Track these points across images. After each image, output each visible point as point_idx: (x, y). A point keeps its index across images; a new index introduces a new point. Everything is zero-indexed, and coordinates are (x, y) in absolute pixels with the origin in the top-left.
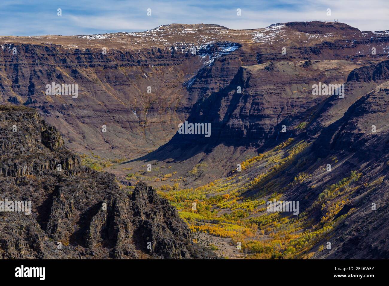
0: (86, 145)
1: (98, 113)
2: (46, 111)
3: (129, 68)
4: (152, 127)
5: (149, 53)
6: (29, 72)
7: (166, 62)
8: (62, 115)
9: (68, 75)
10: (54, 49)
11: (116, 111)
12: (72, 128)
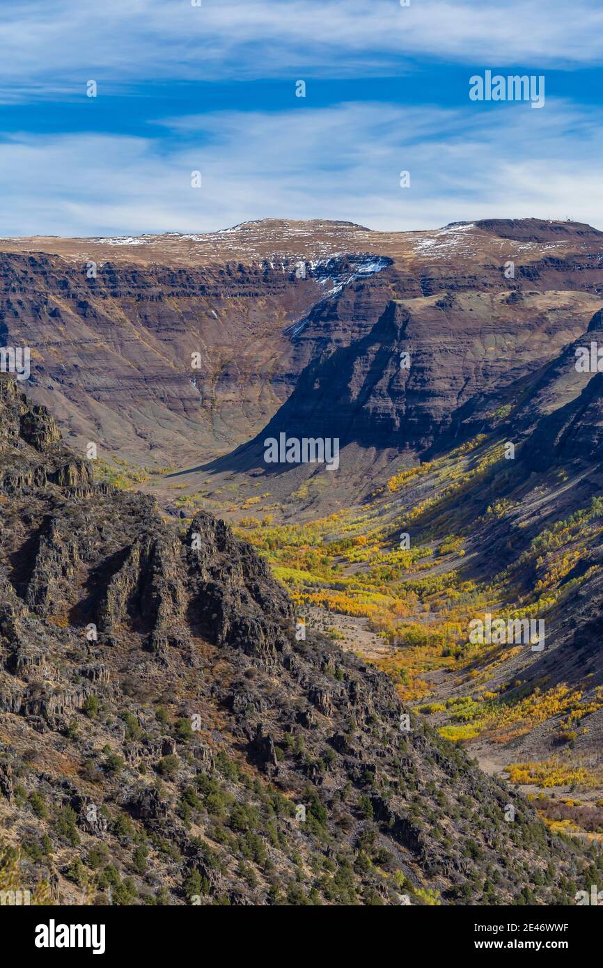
0: (102, 440)
1: (125, 382)
8: (58, 385)
9: (70, 312)
10: (46, 263)
12: (78, 409)
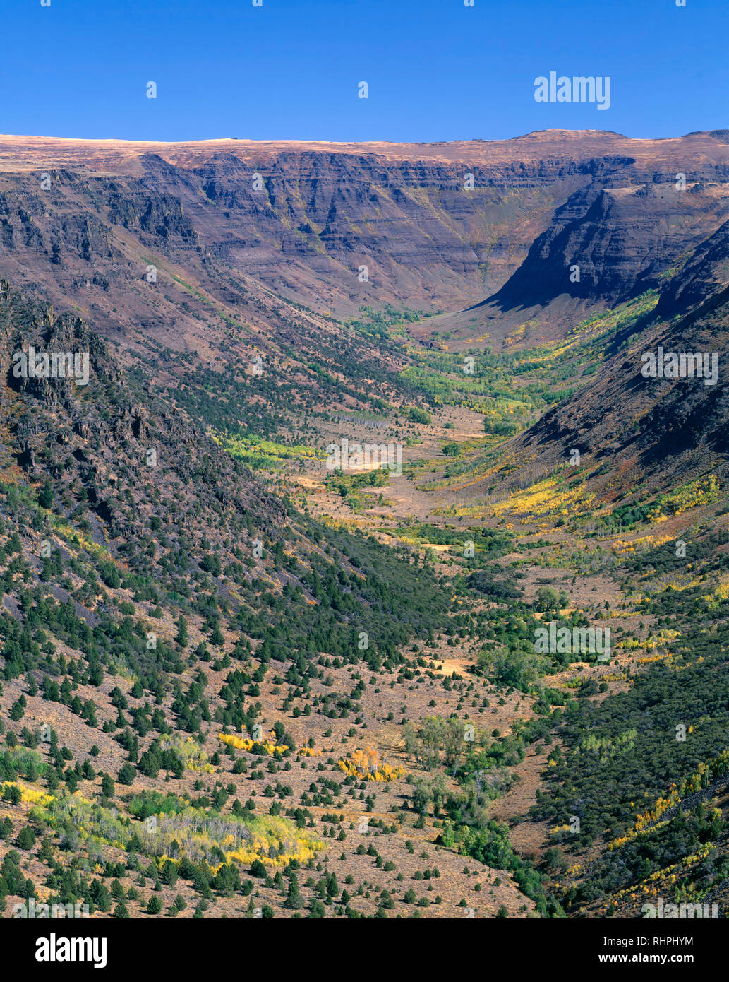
0: (396, 292)
1: (422, 249)
2: (348, 245)
4: (496, 271)
5: (507, 169)
6: (332, 191)
7: (530, 182)
8: (370, 251)
9: (387, 197)
10: (373, 160)
11: (449, 247)
12: (382, 270)
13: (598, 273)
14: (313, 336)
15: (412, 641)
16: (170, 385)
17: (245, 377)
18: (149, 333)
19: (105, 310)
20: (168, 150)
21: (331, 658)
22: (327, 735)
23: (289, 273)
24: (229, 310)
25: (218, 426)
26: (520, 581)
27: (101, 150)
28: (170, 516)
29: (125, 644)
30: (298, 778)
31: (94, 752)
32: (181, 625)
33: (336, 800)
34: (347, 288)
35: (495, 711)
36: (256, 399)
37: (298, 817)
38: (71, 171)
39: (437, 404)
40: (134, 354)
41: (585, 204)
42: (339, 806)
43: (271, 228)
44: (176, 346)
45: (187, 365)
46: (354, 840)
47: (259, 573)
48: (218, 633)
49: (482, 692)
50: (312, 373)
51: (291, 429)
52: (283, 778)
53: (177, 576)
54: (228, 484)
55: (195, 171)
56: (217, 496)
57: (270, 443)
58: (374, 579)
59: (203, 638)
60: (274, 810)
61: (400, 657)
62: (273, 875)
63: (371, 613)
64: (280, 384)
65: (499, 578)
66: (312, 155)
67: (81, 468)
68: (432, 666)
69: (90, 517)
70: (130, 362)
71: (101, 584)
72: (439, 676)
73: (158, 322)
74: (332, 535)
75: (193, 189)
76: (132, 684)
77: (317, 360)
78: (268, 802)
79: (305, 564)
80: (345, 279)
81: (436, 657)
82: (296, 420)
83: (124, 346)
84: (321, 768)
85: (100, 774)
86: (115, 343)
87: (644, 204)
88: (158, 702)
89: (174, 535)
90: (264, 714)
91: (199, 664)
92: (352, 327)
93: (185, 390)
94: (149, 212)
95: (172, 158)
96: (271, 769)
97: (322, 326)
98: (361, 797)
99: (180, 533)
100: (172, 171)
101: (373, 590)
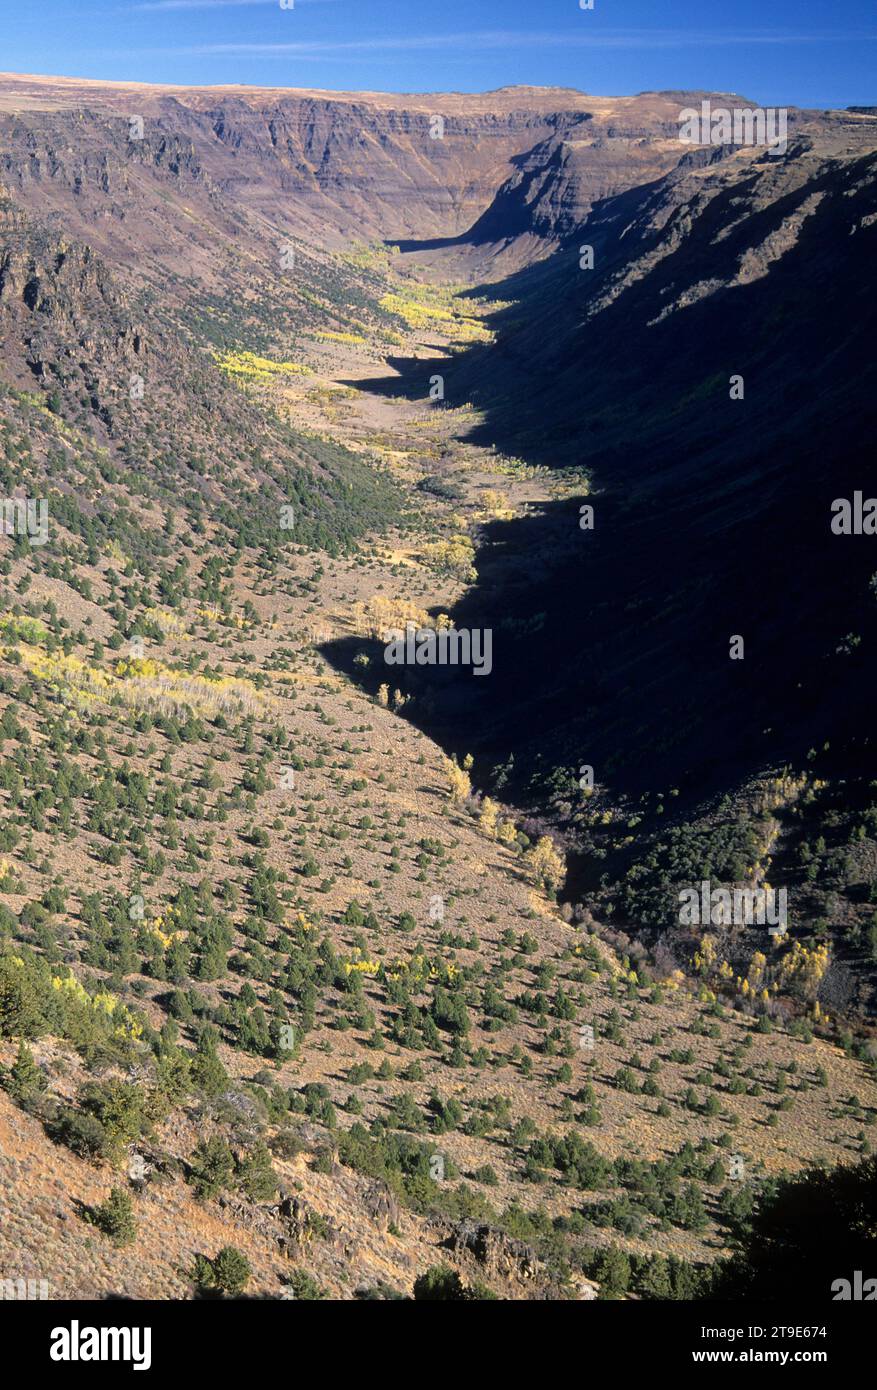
2: (340, 185)
3: (453, 139)
4: (467, 211)
5: (480, 120)
6: (327, 135)
7: (501, 132)
9: (375, 142)
10: (363, 109)
11: (428, 189)
13: (555, 215)
14: (304, 266)
15: (368, 535)
16: (177, 306)
17: (243, 301)
18: (160, 259)
19: (121, 238)
20: (183, 93)
21: (297, 547)
22: (289, 611)
23: (288, 208)
24: (231, 241)
25: (217, 343)
26: (465, 485)
27: (124, 91)
28: (163, 423)
29: (118, 531)
30: (261, 647)
31: (88, 622)
32: (169, 517)
33: (292, 666)
34: (338, 224)
35: (433, 594)
36: (252, 321)
37: (258, 680)
38: (93, 111)
39: (410, 329)
40: (145, 278)
41: (547, 153)
42: (295, 671)
43: (273, 167)
44: (183, 271)
45: (192, 288)
46: (303, 698)
47: (239, 474)
48: (200, 524)
49: (424, 580)
50: (302, 298)
51: (281, 348)
52: (248, 647)
53: (167, 475)
54: (216, 396)
55: (206, 113)
56: (204, 405)
57: (262, 359)
58: (338, 481)
59: (188, 527)
60: (238, 674)
61: (357, 547)
62: (231, 728)
63: (334, 510)
64: (273, 307)
65: (448, 482)
66: (310, 101)
67: (86, 379)
68: (383, 555)
69: (94, 422)
70: (142, 285)
71: (101, 480)
72: (388, 564)
73: (168, 249)
74: (306, 442)
75: (204, 130)
76: (124, 566)
77: (306, 287)
78: (233, 666)
79: (280, 466)
80: (337, 214)
81: (387, 548)
82: (286, 340)
83: (137, 270)
84: (281, 639)
85: (92, 640)
86: (129, 267)
87: (598, 156)
88: (146, 581)
89: (166, 439)
90: (237, 594)
91: (184, 549)
92: (340, 258)
93: (190, 311)
94: (162, 150)
95: (187, 101)
96: (239, 639)
97: (313, 256)
98: (314, 663)
99: (172, 438)
100: (186, 112)
101: (337, 490)
